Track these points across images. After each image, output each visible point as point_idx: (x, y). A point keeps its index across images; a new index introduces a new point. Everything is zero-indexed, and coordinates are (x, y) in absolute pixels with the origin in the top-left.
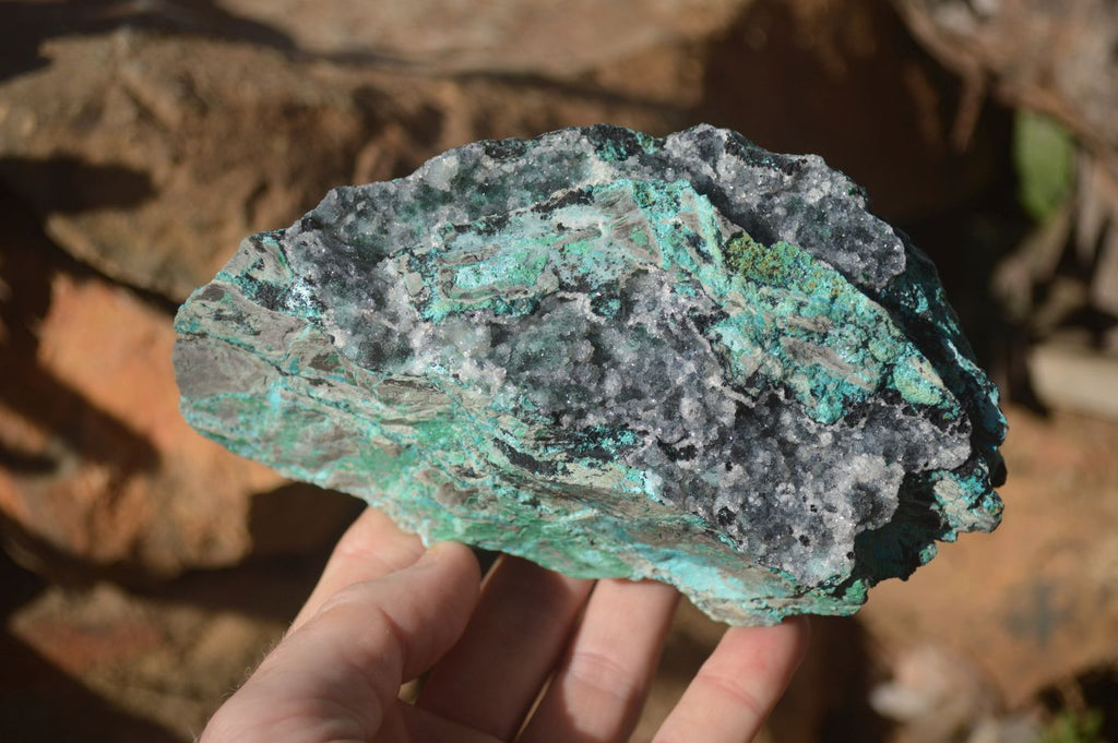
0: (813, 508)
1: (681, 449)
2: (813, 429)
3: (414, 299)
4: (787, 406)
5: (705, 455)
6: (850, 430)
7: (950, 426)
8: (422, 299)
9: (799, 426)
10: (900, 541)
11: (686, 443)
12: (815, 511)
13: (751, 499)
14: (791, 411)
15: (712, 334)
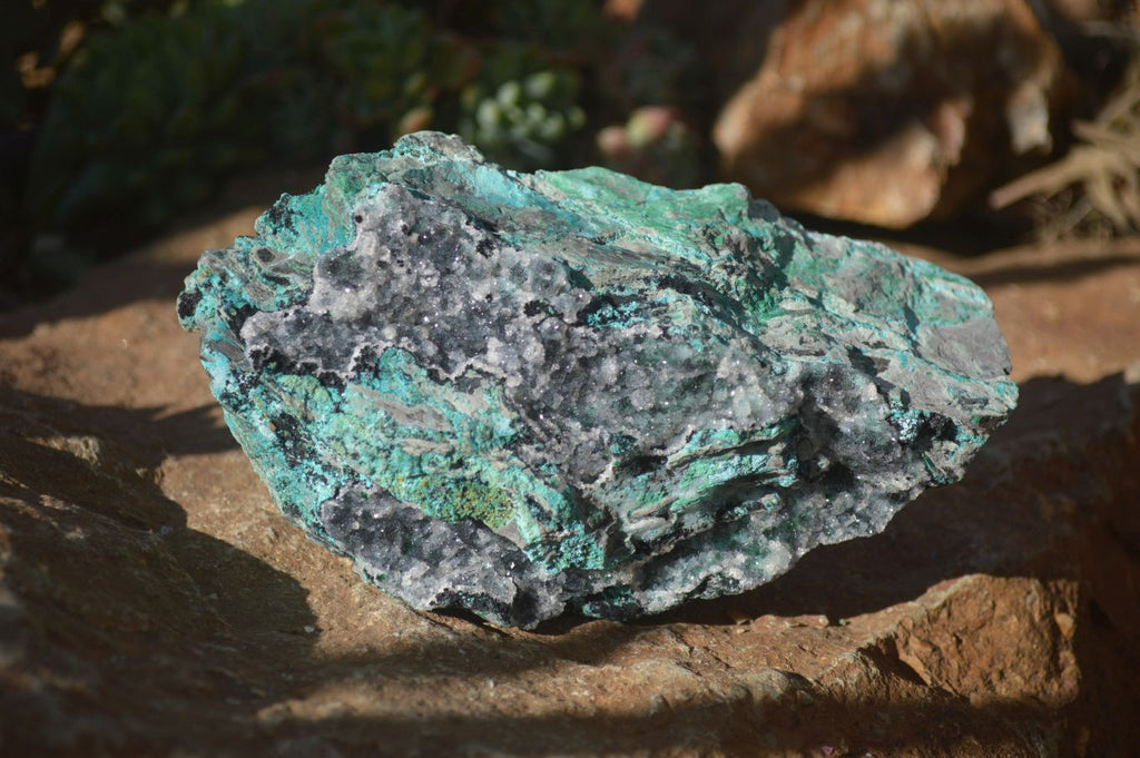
0: (401, 264)
1: (539, 312)
2: (405, 341)
3: (805, 435)
4: (432, 362)
5: (516, 309)
6: (367, 344)
7: (269, 356)
8: (798, 436)
9: (417, 342)
10: (296, 234)
11: (537, 318)
12: (399, 262)
13: (463, 267)
14: (428, 357)
15: (519, 426)
